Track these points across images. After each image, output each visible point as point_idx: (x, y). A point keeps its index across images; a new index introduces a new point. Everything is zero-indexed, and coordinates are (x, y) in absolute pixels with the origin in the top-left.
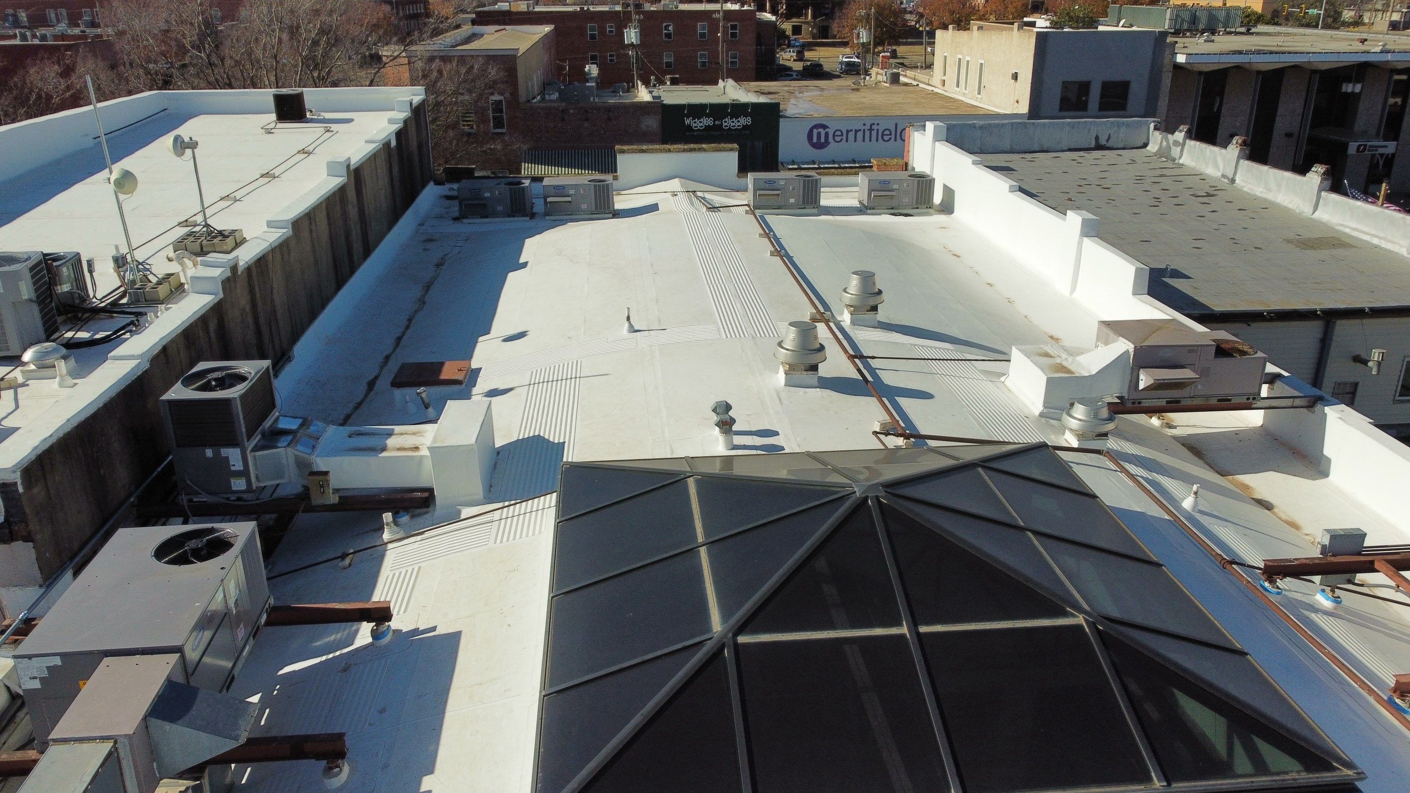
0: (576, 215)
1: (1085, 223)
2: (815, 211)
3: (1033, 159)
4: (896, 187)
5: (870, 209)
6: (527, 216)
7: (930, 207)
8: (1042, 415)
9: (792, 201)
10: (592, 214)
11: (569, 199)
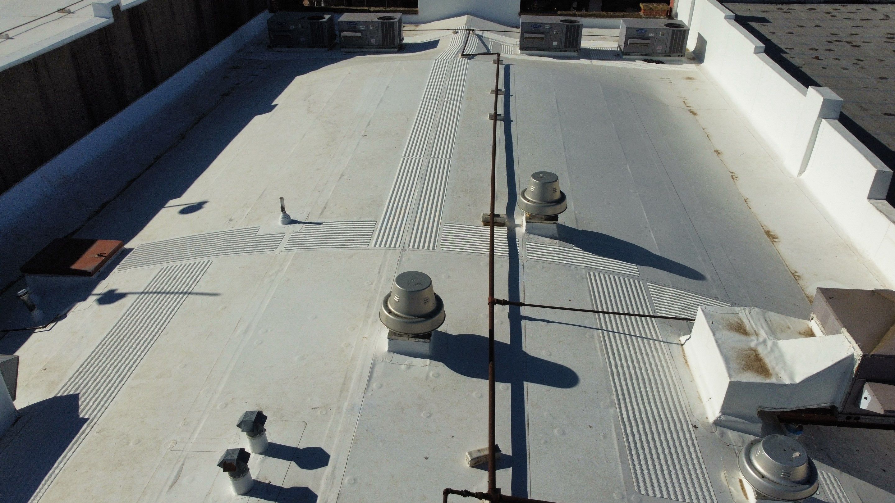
0: (367, 48)
1: (826, 104)
2: (575, 54)
3: (789, 11)
4: (651, 35)
5: (626, 55)
6: (325, 47)
7: (682, 56)
8: (717, 423)
9: (555, 44)
10: (380, 48)
11: (359, 34)
